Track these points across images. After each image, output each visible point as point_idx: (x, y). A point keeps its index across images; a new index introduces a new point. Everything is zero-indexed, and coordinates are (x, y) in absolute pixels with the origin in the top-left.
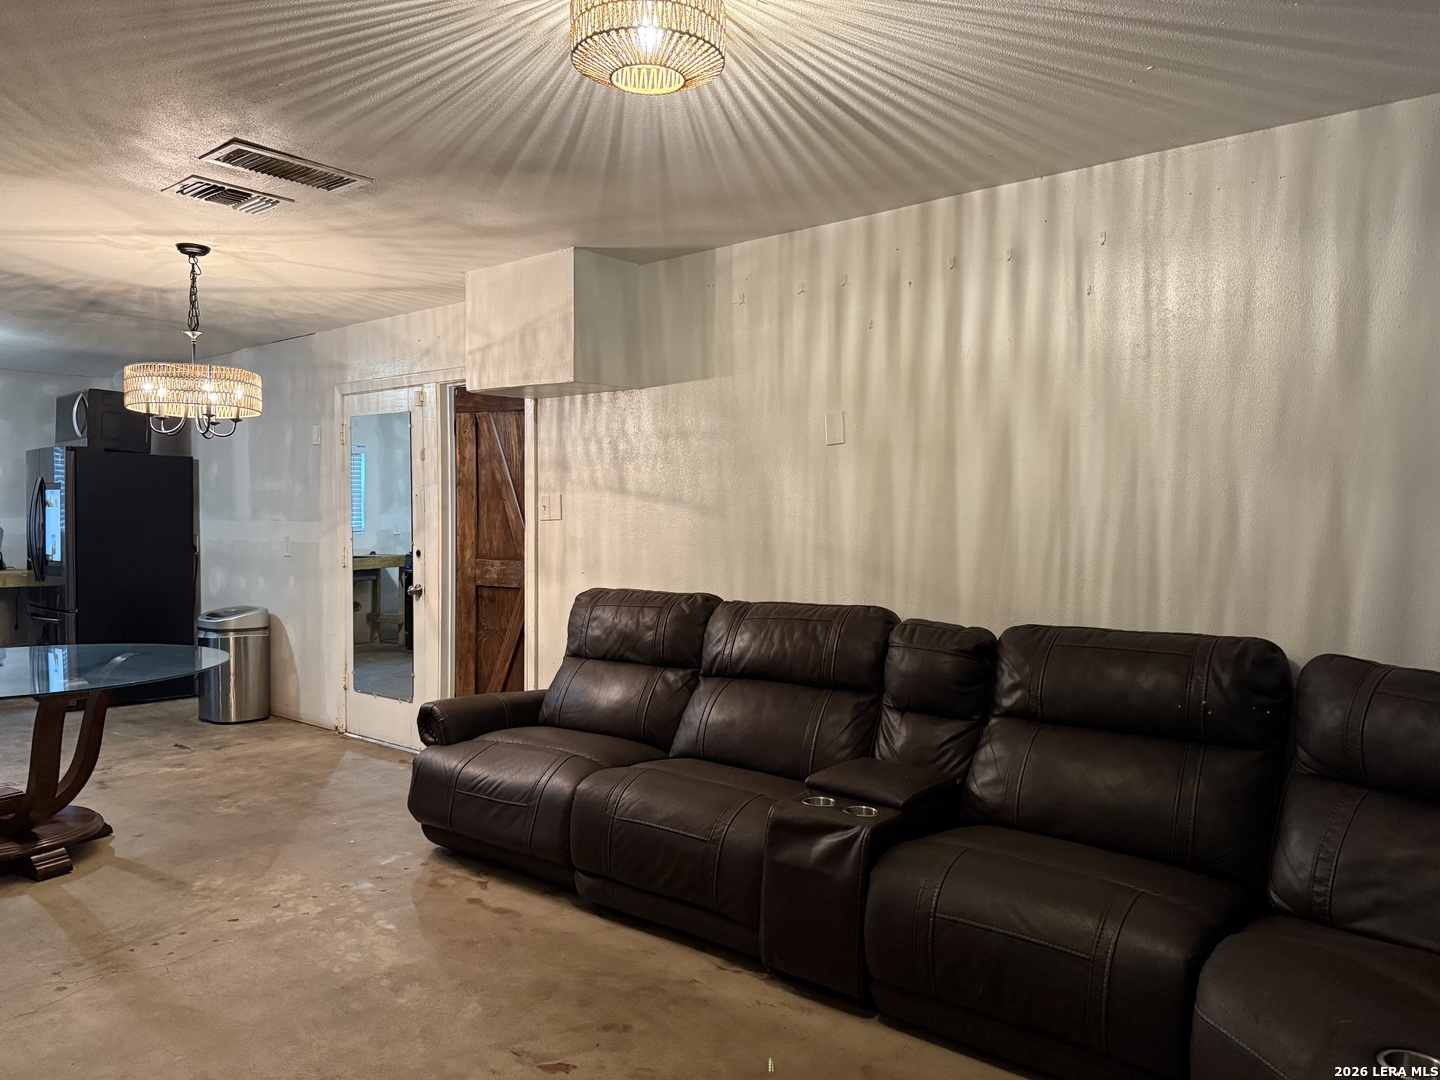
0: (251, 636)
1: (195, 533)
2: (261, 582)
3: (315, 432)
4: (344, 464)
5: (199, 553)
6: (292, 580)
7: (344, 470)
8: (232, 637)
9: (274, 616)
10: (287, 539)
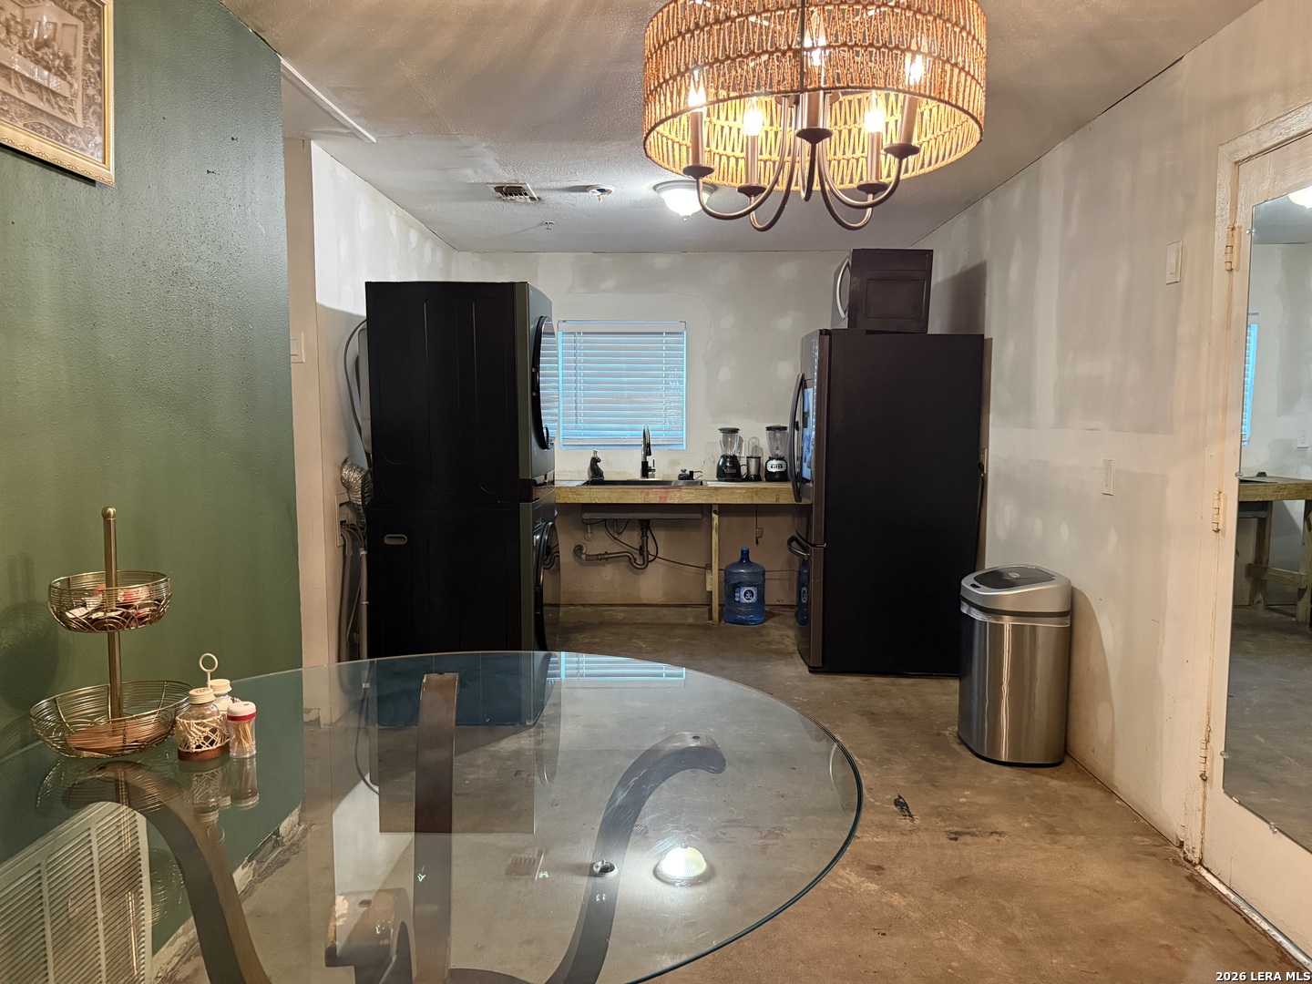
0: (1043, 625)
1: (982, 446)
2: (1065, 532)
3: (1172, 259)
4: (1229, 312)
5: (986, 475)
6: (1113, 537)
7: (1228, 326)
8: (1007, 622)
9: (1080, 591)
10: (1108, 464)
